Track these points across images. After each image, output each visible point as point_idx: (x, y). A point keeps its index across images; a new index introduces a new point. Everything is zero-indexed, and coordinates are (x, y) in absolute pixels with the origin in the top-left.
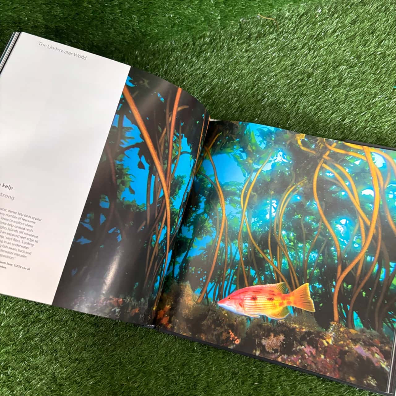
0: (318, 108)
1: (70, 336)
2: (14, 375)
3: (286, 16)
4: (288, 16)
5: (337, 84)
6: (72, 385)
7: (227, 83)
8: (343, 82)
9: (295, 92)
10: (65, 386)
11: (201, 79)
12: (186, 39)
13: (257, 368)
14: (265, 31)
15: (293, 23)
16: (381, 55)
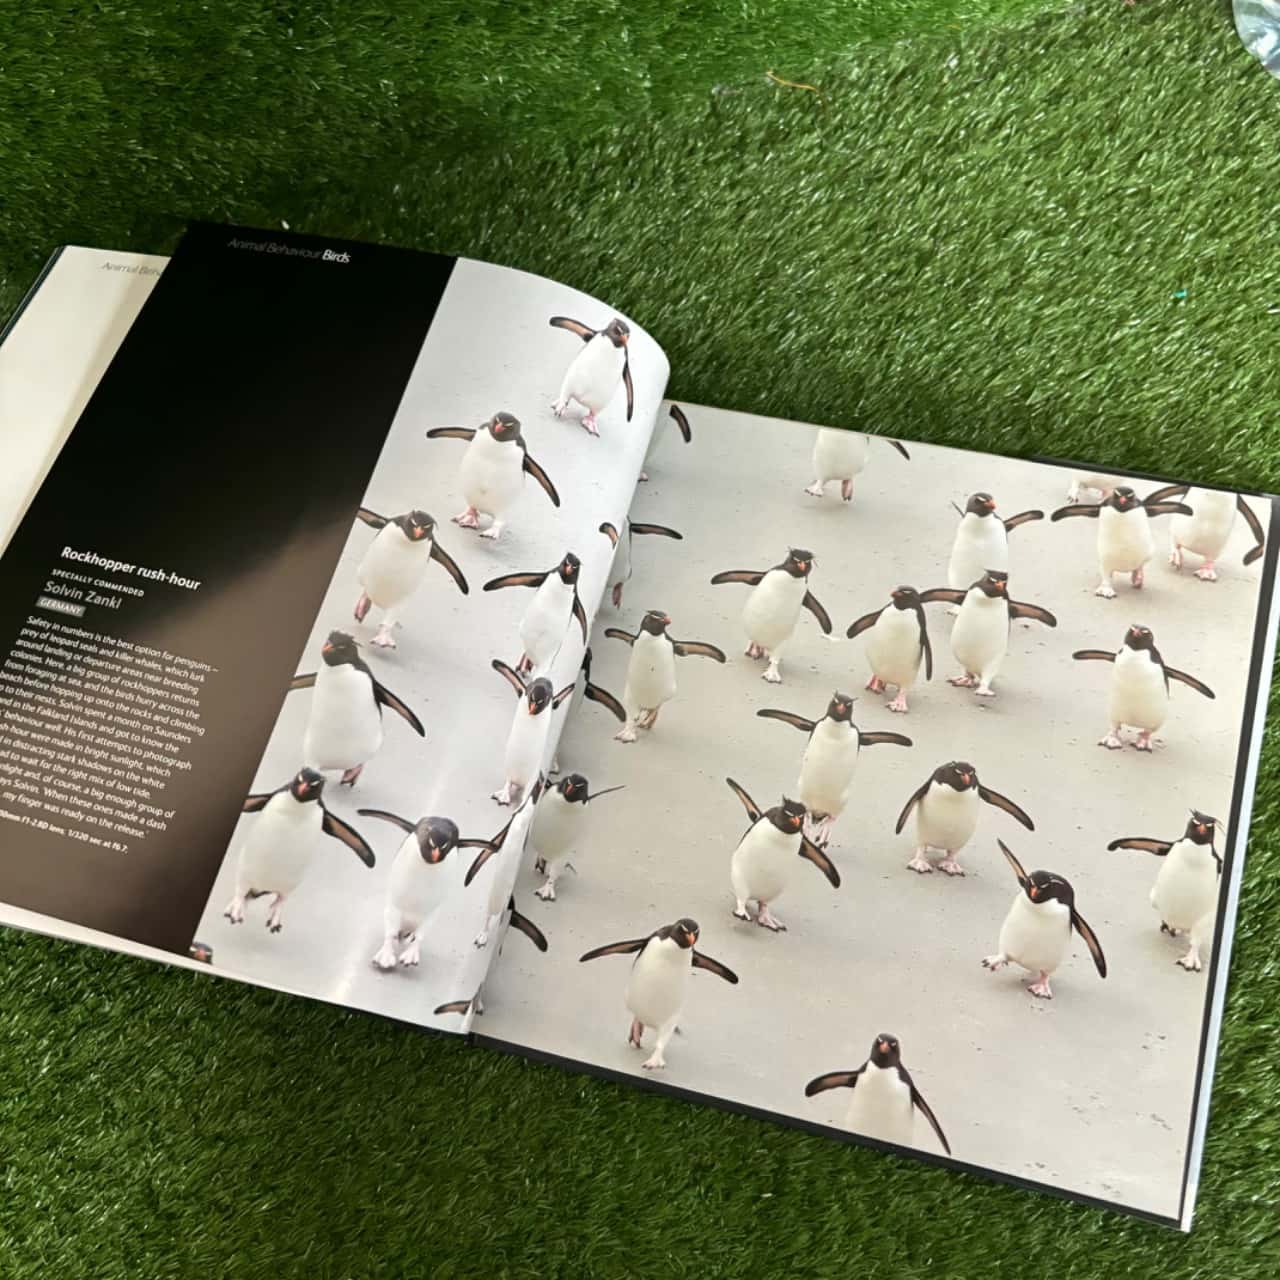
0: (948, 359)
1: (196, 1066)
2: (25, 1191)
3: (853, 76)
4: (859, 78)
5: (1008, 284)
6: (206, 1214)
7: (675, 284)
8: (1026, 277)
9: (880, 311)
10: (182, 1220)
11: (595, 271)
12: (548, 148)
13: (770, 1150)
14: (787, 124)
15: (872, 99)
16: (1138, 199)
